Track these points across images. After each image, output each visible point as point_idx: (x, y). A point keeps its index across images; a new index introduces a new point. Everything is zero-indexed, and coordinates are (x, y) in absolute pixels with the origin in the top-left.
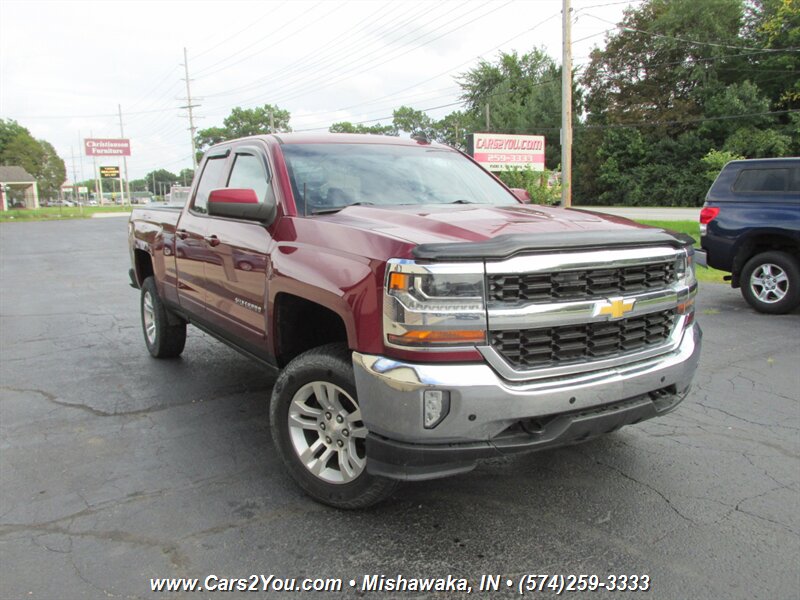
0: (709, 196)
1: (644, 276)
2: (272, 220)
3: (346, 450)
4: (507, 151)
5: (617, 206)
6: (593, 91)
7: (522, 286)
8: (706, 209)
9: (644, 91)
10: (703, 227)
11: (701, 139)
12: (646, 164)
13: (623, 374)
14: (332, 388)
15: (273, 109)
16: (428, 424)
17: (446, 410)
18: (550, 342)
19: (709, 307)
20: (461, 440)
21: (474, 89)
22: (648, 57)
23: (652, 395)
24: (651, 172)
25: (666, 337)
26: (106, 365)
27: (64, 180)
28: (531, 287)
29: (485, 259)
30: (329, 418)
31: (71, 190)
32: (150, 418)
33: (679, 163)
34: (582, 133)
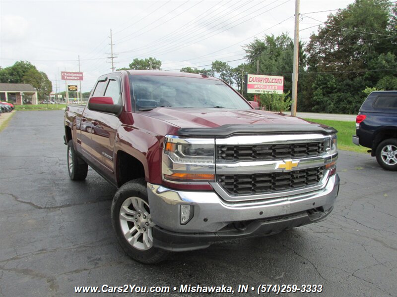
0: (361, 109)
1: (305, 149)
2: (120, 113)
3: (147, 233)
4: (265, 84)
5: (321, 113)
6: (311, 55)
7: (236, 152)
8: (359, 116)
9: (337, 56)
10: (358, 125)
11: (365, 81)
12: (336, 92)
13: (291, 200)
14: (140, 200)
15: (153, 60)
16: (182, 222)
17: (192, 216)
18: (251, 182)
19: (359, 166)
20: (200, 231)
21: (252, 53)
22: (340, 39)
23: (309, 212)
24: (339, 97)
25: (318, 181)
26: (48, 183)
27: (51, 91)
28: (241, 152)
29: (215, 137)
30: (140, 216)
31: (54, 96)
32: (62, 211)
33: (353, 93)
34: (305, 76)
